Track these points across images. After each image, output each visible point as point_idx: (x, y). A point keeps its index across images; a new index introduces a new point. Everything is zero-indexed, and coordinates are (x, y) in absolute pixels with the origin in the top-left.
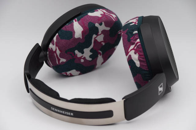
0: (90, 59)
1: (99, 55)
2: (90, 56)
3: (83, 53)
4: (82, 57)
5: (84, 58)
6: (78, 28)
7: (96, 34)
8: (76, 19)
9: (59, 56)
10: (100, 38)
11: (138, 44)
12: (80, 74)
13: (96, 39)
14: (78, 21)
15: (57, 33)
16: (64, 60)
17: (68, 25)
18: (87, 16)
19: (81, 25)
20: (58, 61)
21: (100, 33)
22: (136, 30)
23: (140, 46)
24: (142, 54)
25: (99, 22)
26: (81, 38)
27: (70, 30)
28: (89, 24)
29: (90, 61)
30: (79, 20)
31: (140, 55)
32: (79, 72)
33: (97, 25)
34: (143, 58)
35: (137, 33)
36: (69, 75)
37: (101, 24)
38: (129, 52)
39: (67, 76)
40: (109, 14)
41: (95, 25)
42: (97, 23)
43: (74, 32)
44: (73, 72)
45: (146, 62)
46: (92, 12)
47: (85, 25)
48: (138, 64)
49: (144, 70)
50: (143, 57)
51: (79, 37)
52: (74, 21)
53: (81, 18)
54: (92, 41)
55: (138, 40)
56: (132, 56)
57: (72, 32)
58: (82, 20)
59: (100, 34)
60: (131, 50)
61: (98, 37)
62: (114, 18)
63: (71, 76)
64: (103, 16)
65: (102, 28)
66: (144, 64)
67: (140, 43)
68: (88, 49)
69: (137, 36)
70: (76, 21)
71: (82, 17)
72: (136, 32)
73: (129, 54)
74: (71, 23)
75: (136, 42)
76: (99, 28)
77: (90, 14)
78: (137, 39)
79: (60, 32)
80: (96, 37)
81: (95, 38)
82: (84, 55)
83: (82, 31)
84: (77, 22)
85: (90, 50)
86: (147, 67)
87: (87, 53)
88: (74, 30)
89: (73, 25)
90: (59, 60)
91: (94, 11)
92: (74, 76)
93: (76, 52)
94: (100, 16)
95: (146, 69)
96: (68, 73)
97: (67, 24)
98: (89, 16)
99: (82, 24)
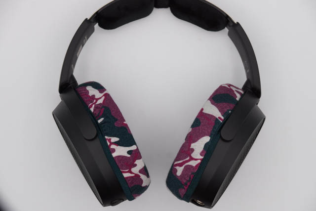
8: (221, 121)
14: (217, 118)
17: (229, 110)
18: (208, 132)
30: (215, 121)
52: (223, 118)
71: (214, 127)
84: (217, 117)
89: (220, 111)
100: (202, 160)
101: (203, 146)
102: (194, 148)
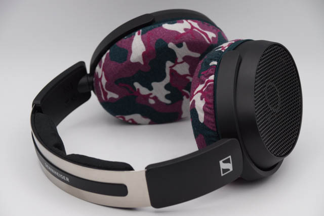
0: (168, 102)
1: (185, 97)
2: (167, 97)
3: (151, 88)
4: (151, 96)
5: (155, 98)
6: (138, 46)
7: (172, 61)
9: (104, 87)
10: (183, 69)
11: (209, 84)
12: (150, 123)
13: (174, 68)
14: (142, 35)
15: (108, 50)
16: (116, 96)
18: (159, 29)
19: (144, 42)
20: (104, 95)
21: (180, 60)
22: (215, 60)
23: (211, 88)
24: (211, 100)
25: (177, 41)
26: (142, 63)
27: (125, 48)
28: (156, 42)
29: (167, 104)
30: (145, 33)
31: (207, 103)
32: (148, 120)
33: (171, 45)
34: (210, 109)
35: (215, 65)
36: (130, 121)
37: (179, 45)
38: (194, 95)
39: (126, 123)
40: (201, 31)
41: (167, 45)
42: (173, 42)
43: (131, 52)
44: (137, 117)
45: (214, 116)
46: (171, 24)
47: (151, 43)
48: (201, 117)
49: (210, 130)
50: (210, 106)
51: (136, 61)
53: (147, 31)
54: (165, 70)
55: (212, 77)
56: (196, 103)
57: (128, 52)
58: (149, 34)
59: (181, 63)
60: (198, 92)
61: (177, 65)
62: (209, 39)
63: (134, 123)
64: (187, 33)
65: (183, 52)
66: (210, 119)
67: (212, 83)
68: (161, 83)
69: (212, 71)
70: (139, 34)
71: (151, 29)
72: (215, 63)
73: (194, 98)
74: (131, 36)
75: (207, 80)
76: (176, 52)
77: (166, 26)
78: (211, 75)
79: (112, 48)
80: (173, 66)
81: (171, 67)
82: (154, 93)
83: (143, 52)
84: (140, 36)
85: (164, 85)
86: (214, 125)
87: (159, 91)
88: (131, 48)
89: (133, 40)
90: (106, 94)
91: (176, 23)
92: (139, 124)
93: (137, 85)
94: (182, 31)
95: (211, 128)
96: (127, 118)
97: (126, 37)
98: (163, 28)
99: (146, 41)
100: (187, 19)
101: (175, 25)
102: (183, 30)
